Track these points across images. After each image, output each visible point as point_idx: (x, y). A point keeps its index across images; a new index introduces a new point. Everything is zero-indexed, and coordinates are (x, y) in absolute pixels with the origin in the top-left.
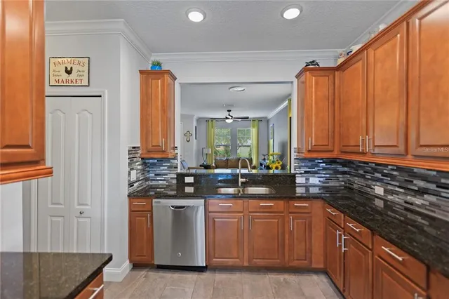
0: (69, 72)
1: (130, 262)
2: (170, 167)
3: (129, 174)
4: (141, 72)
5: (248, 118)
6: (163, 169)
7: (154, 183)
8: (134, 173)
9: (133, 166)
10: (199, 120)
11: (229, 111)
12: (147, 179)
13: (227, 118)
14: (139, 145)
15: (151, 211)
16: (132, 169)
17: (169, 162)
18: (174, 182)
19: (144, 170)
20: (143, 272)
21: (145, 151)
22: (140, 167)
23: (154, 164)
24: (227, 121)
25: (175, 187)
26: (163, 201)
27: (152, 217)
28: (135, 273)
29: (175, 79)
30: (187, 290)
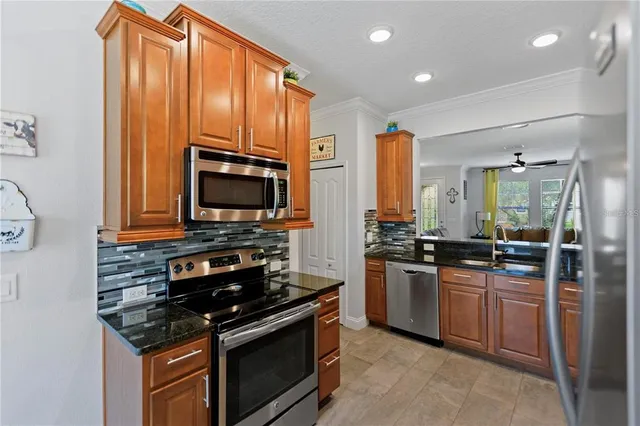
0: (321, 149)
1: (367, 317)
2: (408, 232)
3: (366, 236)
4: (377, 136)
5: (555, 162)
6: (401, 234)
7: (391, 248)
8: (370, 235)
9: (369, 228)
10: (471, 171)
11: (518, 154)
12: (384, 243)
13: (514, 166)
14: (375, 208)
15: (384, 272)
16: (368, 231)
17: (407, 227)
18: (413, 248)
19: (380, 233)
20: (378, 331)
21: (381, 214)
22: (376, 230)
23: (392, 228)
24: (514, 170)
25: (413, 254)
26: (396, 264)
27: (385, 278)
28: (371, 328)
29: (412, 136)
30: (416, 353)
